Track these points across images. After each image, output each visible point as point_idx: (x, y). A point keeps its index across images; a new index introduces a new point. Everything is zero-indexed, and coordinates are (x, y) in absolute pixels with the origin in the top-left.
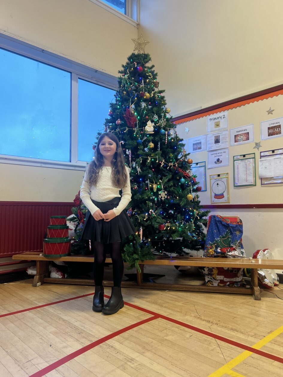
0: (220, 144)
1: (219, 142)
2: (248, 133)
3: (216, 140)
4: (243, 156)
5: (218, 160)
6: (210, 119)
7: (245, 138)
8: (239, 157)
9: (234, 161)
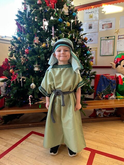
0: (92, 29)
1: (92, 28)
2: (112, 23)
3: (90, 27)
4: (107, 38)
5: (91, 39)
6: (86, 13)
7: (109, 26)
8: (104, 38)
9: (101, 40)
